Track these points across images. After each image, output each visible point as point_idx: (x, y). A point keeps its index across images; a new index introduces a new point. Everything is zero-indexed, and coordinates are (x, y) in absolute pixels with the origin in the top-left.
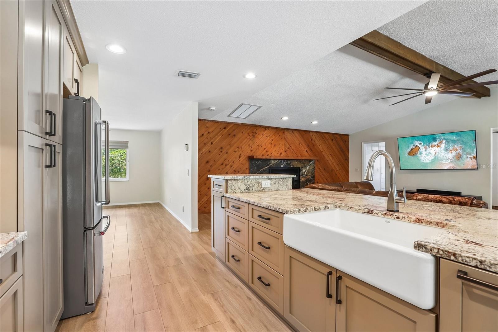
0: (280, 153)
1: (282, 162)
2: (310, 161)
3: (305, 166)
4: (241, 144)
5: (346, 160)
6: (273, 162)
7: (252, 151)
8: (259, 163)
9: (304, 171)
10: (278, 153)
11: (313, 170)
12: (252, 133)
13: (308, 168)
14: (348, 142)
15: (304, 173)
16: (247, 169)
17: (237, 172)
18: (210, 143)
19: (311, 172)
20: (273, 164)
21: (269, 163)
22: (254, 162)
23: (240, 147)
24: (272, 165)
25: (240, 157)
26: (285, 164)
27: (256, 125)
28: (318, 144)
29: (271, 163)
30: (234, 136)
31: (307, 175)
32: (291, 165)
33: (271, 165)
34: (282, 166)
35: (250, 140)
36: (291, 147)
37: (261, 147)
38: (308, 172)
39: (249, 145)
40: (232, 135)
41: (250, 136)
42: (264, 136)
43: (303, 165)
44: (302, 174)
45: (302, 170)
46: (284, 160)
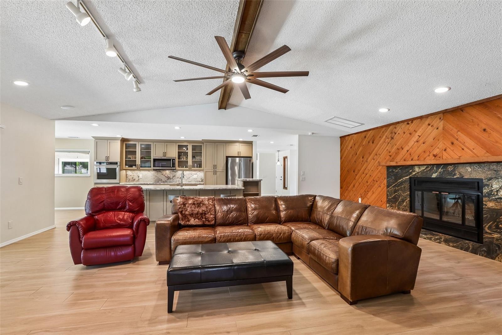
0: (434, 155)
1: (435, 168)
3: (499, 177)
4: (379, 150)
6: (417, 169)
7: (390, 156)
8: (397, 171)
9: (495, 187)
12: (391, 135)
20: (418, 173)
21: (411, 171)
22: (391, 170)
23: (378, 153)
24: (416, 174)
26: (440, 172)
29: (414, 171)
30: (373, 143)
32: (455, 174)
33: (414, 174)
34: (434, 176)
35: (388, 143)
39: (387, 150)
40: (371, 142)
41: (388, 138)
42: (405, 134)
43: (490, 174)
44: (490, 194)
45: (488, 185)
46: (438, 165)
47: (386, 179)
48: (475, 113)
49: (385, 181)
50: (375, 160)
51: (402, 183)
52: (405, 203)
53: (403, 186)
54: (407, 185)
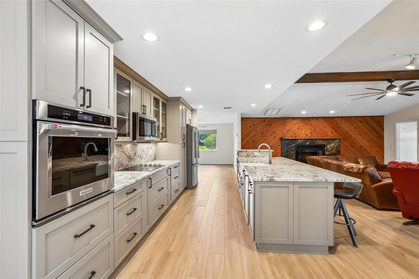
0: (306, 135)
1: (308, 141)
2: (335, 139)
3: (329, 144)
4: (276, 130)
5: (380, 138)
6: (299, 141)
7: (283, 134)
8: (288, 142)
9: (328, 147)
10: (304, 135)
11: (338, 146)
12: (283, 123)
13: (332, 145)
14: (383, 122)
15: (329, 148)
16: (280, 145)
17: (273, 147)
18: (255, 131)
19: (336, 148)
20: (300, 142)
21: (296, 142)
22: (284, 141)
23: (274, 132)
25: (274, 138)
26: (310, 142)
27: (286, 117)
28: (344, 126)
29: (298, 142)
30: (271, 125)
31: (331, 150)
32: (316, 143)
34: (307, 144)
35: (282, 127)
36: (316, 130)
37: (290, 131)
38: (333, 148)
39: (281, 130)
40: (269, 125)
41: (282, 125)
42: (292, 124)
43: (327, 143)
44: (327, 150)
45: (326, 147)
46: (309, 140)
47: (280, 146)
48: (321, 120)
49: (280, 147)
50: (273, 135)
51: (291, 147)
52: (293, 157)
53: (292, 149)
54: (294, 148)
